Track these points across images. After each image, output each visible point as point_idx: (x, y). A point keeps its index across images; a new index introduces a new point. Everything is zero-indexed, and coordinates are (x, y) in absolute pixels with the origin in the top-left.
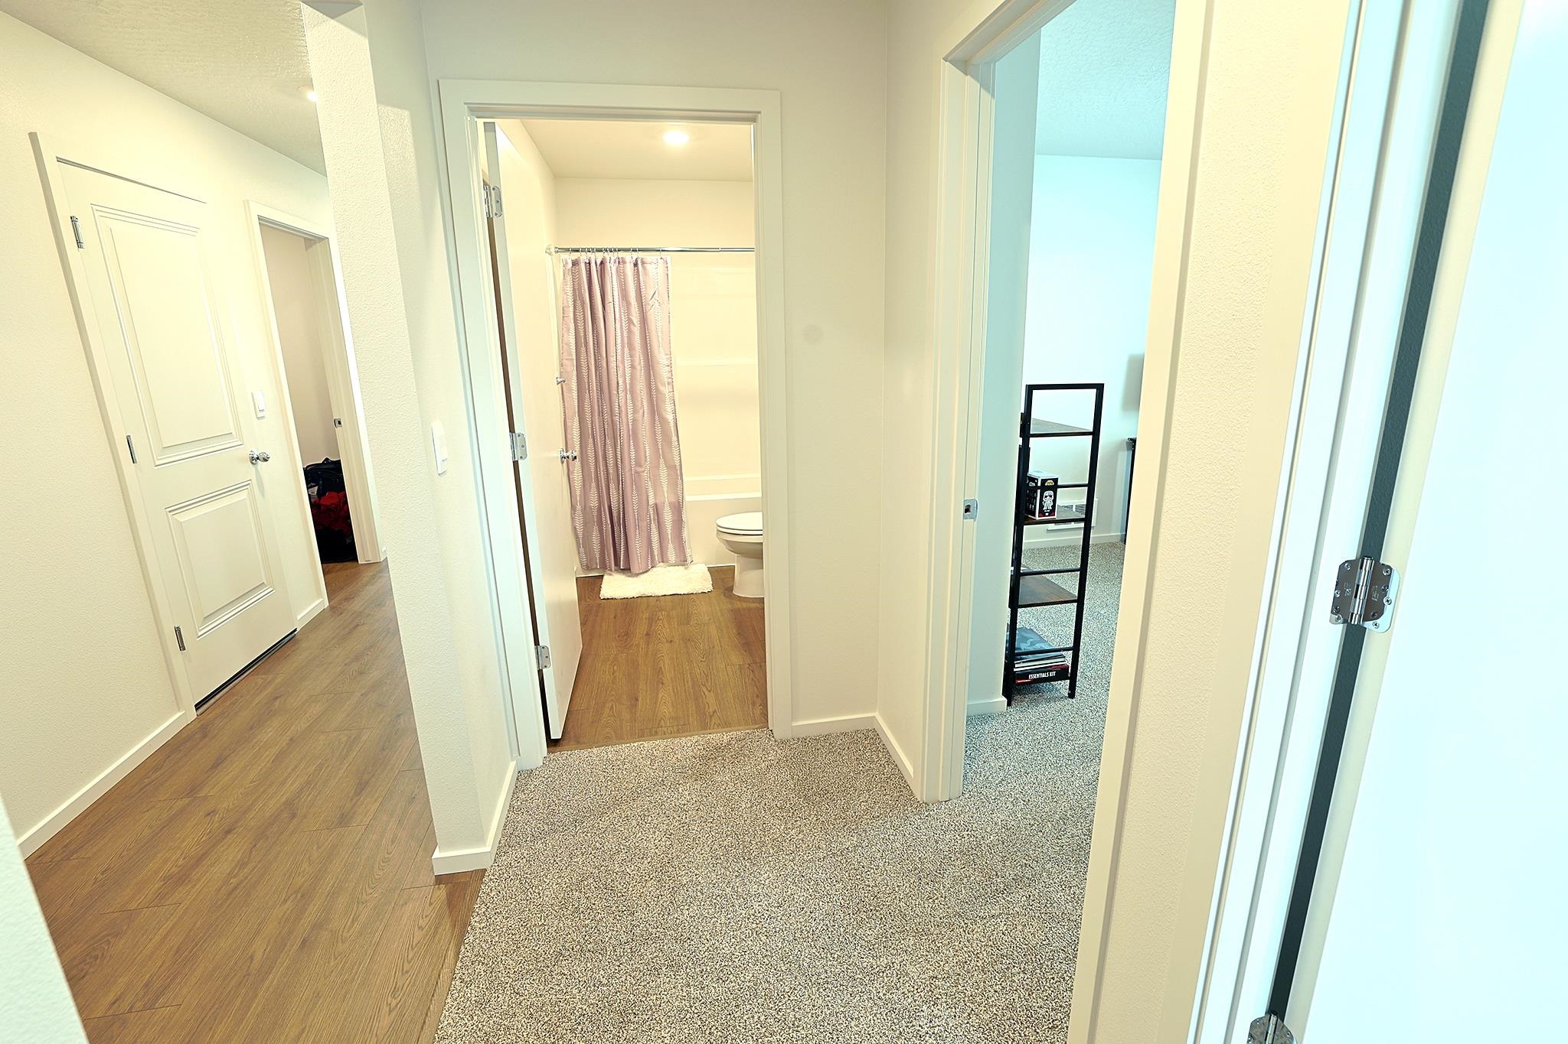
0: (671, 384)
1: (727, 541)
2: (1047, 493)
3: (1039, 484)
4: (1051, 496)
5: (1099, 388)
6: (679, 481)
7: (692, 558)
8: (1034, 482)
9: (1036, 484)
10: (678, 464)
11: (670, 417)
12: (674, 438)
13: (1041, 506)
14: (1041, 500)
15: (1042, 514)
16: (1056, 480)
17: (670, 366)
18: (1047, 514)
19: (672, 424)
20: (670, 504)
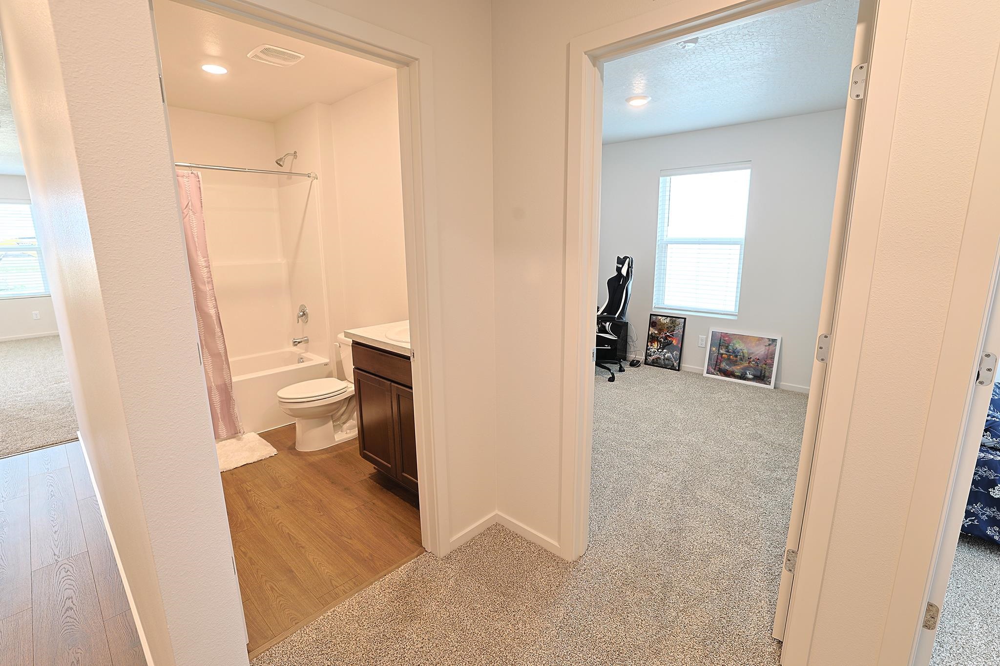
0: (211, 282)
1: (289, 409)
6: (225, 366)
7: (243, 429)
10: (222, 351)
11: (212, 312)
12: (218, 330)
17: (208, 267)
19: (214, 318)
20: (217, 387)
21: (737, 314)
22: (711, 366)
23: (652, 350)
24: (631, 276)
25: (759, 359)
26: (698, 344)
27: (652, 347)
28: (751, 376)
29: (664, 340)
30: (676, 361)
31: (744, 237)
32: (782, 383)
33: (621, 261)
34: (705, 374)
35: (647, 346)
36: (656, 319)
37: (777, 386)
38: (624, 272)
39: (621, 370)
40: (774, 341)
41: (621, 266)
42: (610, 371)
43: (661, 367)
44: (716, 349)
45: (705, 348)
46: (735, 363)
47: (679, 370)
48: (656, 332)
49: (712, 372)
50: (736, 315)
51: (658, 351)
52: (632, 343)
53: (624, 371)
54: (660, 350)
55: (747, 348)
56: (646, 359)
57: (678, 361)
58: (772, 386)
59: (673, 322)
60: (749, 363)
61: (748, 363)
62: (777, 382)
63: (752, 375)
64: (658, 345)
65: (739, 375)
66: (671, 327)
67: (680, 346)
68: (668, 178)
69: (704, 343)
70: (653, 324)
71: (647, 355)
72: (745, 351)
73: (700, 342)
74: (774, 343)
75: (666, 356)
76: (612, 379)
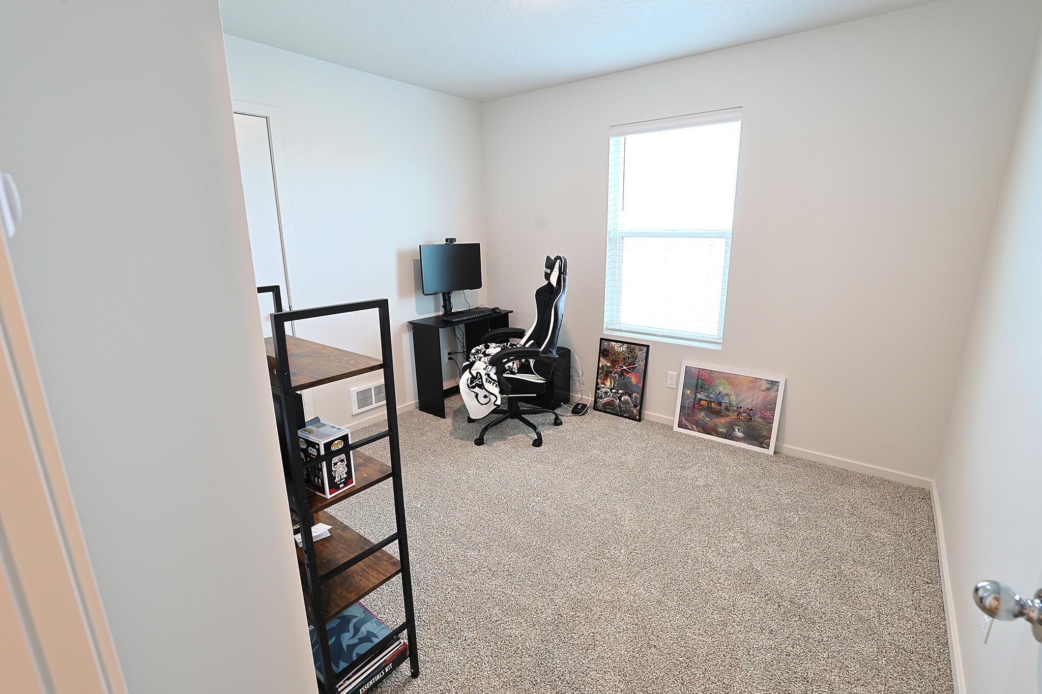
2: (335, 460)
3: (322, 452)
4: (342, 461)
5: (382, 305)
8: (315, 448)
9: (318, 450)
13: (331, 478)
14: (330, 471)
15: (334, 486)
16: (345, 438)
18: (341, 486)
21: (721, 341)
22: (685, 416)
23: (604, 390)
24: (564, 286)
25: (752, 410)
26: (666, 385)
27: (603, 386)
28: (740, 435)
29: (619, 377)
30: (635, 406)
31: (731, 229)
32: (785, 445)
33: (550, 264)
34: (676, 428)
35: (597, 384)
36: (609, 345)
37: (779, 450)
38: (554, 280)
39: (557, 422)
40: (774, 384)
41: (548, 271)
42: (535, 430)
43: (616, 415)
44: (691, 393)
45: (677, 389)
46: (718, 414)
47: (639, 420)
48: (609, 365)
49: (686, 426)
50: (720, 343)
51: (611, 392)
52: (577, 378)
53: (561, 424)
54: (613, 391)
55: (735, 392)
56: (595, 402)
57: (638, 408)
58: (770, 451)
59: (631, 351)
60: (738, 415)
61: (736, 414)
62: (778, 444)
63: (742, 432)
64: (611, 383)
65: (722, 432)
66: (629, 358)
67: (641, 385)
68: (622, 138)
69: (674, 382)
70: (604, 353)
71: (597, 397)
72: (733, 397)
73: (669, 380)
74: (775, 387)
75: (622, 399)
76: (538, 443)
